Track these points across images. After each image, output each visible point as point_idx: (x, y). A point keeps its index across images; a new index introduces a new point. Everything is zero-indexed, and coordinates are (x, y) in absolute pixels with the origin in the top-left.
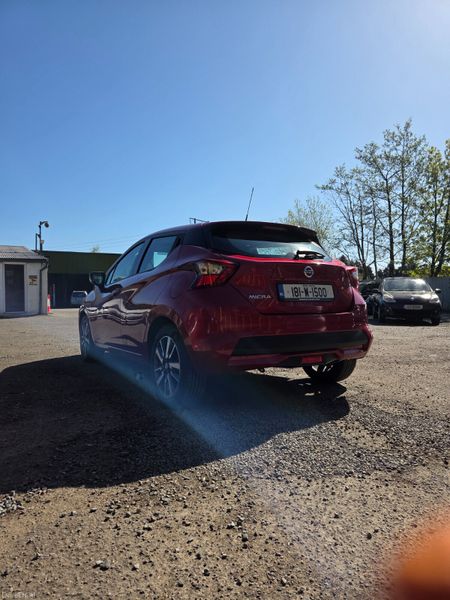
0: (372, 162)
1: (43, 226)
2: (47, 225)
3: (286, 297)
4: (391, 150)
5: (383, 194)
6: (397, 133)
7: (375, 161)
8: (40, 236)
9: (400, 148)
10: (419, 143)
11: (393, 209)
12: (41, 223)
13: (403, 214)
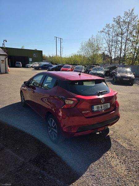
0: (118, 23)
1: (5, 41)
2: (6, 41)
3: (95, 110)
4: (126, 19)
5: (120, 36)
6: (129, 12)
7: (119, 23)
8: (4, 44)
9: (129, 19)
10: (135, 17)
11: (123, 41)
12: (4, 40)
13: (126, 43)
